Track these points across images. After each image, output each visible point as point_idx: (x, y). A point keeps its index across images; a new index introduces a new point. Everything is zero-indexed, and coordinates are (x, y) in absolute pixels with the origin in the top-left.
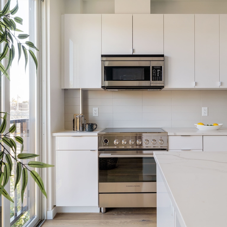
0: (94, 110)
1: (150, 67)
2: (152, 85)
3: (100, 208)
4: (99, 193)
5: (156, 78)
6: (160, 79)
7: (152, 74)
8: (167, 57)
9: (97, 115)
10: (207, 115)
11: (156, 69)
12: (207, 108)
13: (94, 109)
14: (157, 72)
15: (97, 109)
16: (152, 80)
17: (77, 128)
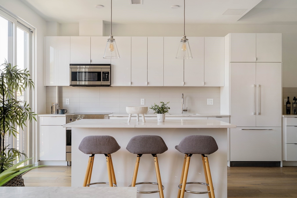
0: (66, 101)
1: (101, 72)
2: (102, 84)
3: (68, 162)
4: (66, 152)
5: (105, 79)
6: (108, 80)
7: (103, 77)
8: (113, 65)
9: (69, 104)
10: (144, 104)
11: (105, 74)
12: (144, 99)
13: (66, 99)
14: (105, 76)
15: (68, 99)
16: (103, 81)
17: (53, 112)
